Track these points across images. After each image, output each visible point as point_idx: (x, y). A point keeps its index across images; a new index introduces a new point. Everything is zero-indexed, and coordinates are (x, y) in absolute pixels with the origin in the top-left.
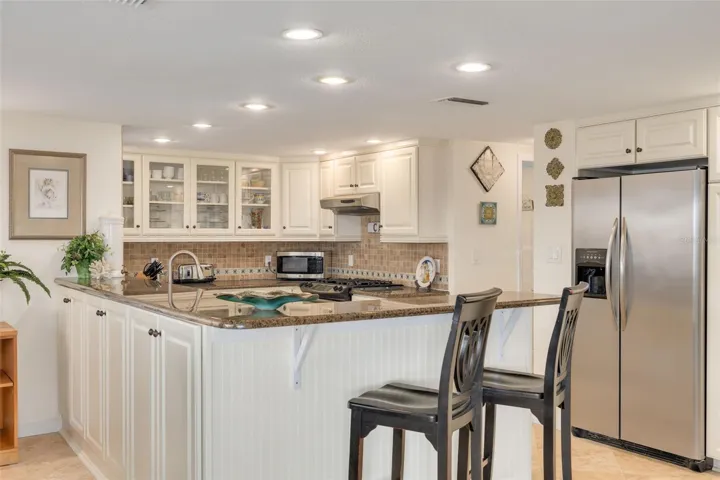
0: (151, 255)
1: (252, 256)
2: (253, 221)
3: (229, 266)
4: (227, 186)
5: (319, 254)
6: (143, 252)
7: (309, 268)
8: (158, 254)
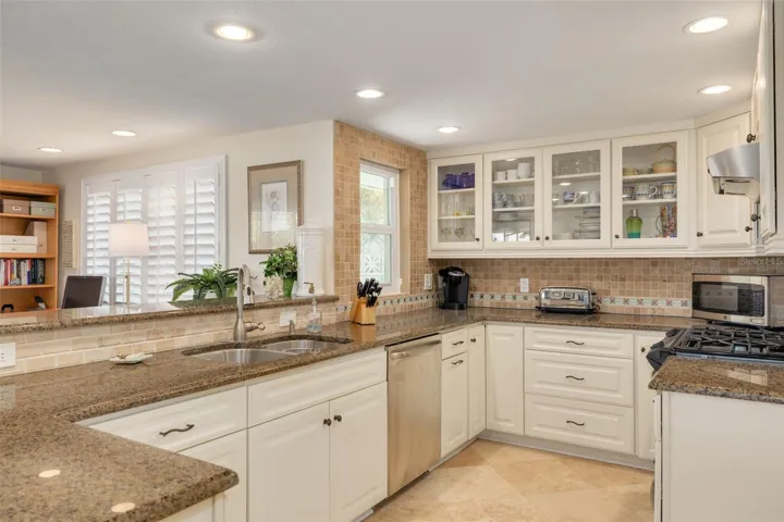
0: (521, 274)
1: (670, 280)
2: (664, 227)
3: (631, 294)
4: (598, 178)
5: (756, 280)
6: (511, 270)
7: (740, 304)
8: (528, 272)
